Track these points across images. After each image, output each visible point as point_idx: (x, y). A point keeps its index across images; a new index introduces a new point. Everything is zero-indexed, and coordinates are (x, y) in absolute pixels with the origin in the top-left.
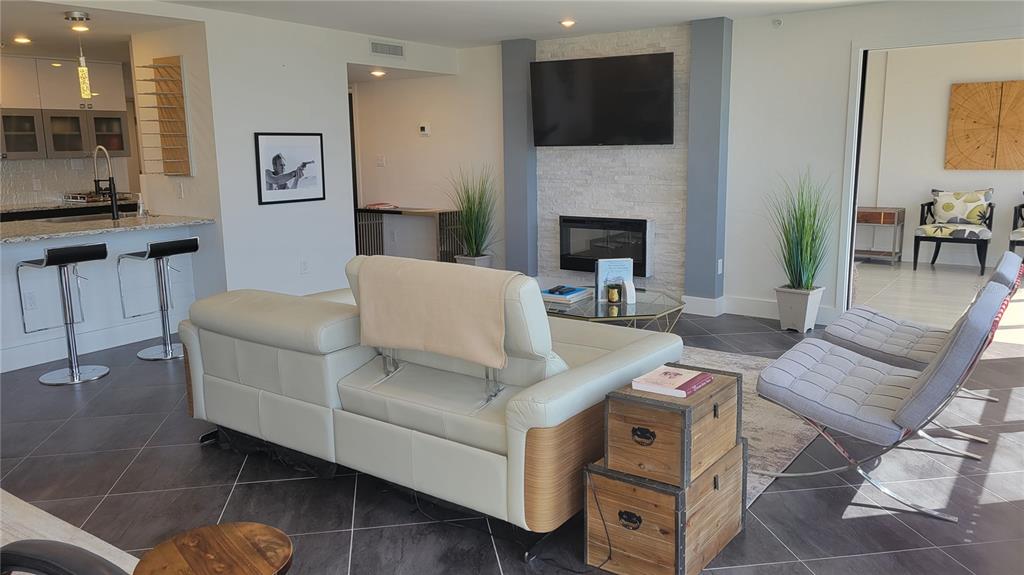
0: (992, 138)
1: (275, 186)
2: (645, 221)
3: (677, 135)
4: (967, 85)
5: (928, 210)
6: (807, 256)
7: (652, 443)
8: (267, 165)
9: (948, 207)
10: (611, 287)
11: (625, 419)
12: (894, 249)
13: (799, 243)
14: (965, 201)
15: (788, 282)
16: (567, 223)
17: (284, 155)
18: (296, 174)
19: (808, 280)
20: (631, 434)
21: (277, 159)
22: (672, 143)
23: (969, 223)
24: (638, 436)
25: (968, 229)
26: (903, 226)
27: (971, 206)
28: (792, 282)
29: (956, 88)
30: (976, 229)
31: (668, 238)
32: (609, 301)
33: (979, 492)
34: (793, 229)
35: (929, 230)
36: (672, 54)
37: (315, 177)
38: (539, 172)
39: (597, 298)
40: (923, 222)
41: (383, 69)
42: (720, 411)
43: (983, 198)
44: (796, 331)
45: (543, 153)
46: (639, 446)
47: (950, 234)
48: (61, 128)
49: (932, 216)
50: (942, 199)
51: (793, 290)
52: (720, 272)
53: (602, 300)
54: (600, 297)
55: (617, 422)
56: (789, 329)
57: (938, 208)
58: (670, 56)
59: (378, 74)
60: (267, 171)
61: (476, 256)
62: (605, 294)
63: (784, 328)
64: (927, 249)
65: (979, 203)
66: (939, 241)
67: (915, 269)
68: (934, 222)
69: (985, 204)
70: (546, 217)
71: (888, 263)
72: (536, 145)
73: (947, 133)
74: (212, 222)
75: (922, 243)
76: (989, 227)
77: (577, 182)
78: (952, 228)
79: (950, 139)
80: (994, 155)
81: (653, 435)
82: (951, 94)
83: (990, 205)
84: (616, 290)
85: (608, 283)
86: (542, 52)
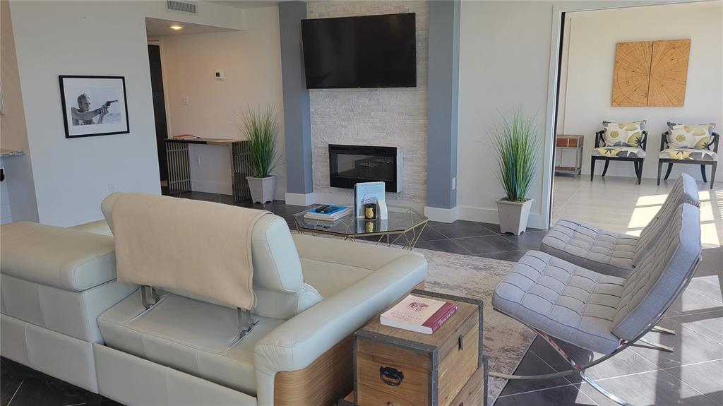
0: (646, 83)
1: (81, 122)
2: (396, 148)
3: (419, 80)
4: (628, 44)
5: (600, 137)
6: (520, 175)
7: (399, 383)
8: (72, 103)
9: (615, 134)
10: (367, 206)
11: (373, 358)
12: (576, 165)
13: (515, 165)
14: (627, 130)
15: (506, 196)
16: (335, 150)
17: (88, 94)
18: (102, 111)
19: (521, 193)
20: (379, 372)
21: (82, 99)
22: (416, 86)
23: (629, 146)
24: (386, 376)
25: (630, 150)
26: (582, 148)
27: (631, 134)
28: (508, 195)
29: (620, 46)
30: (635, 151)
31: (413, 161)
32: (366, 218)
33: (679, 386)
34: (510, 154)
35: (602, 151)
36: (414, 13)
37: (119, 114)
38: (312, 110)
39: (356, 215)
40: (597, 146)
41: (180, 24)
42: (463, 342)
43: (639, 127)
44: (512, 234)
45: (315, 94)
46: (386, 385)
47: (617, 155)
49: (603, 141)
50: (610, 129)
51: (510, 202)
52: (453, 188)
53: (360, 217)
54: (358, 214)
55: (365, 361)
56: (507, 233)
57: (608, 135)
58: (412, 16)
59: (177, 28)
60: (73, 109)
61: (264, 177)
62: (362, 211)
63: (503, 231)
64: (600, 165)
65: (636, 131)
66: (607, 159)
67: (592, 180)
68: (604, 146)
69: (641, 132)
70: (319, 145)
71: (572, 176)
72: (309, 87)
73: (614, 79)
74: (22, 154)
75: (596, 161)
76: (644, 149)
77: (343, 117)
78: (618, 150)
79: (615, 84)
80: (647, 96)
81: (401, 375)
82: (616, 50)
83: (644, 132)
84: (371, 209)
85: (365, 203)
86: (312, 12)
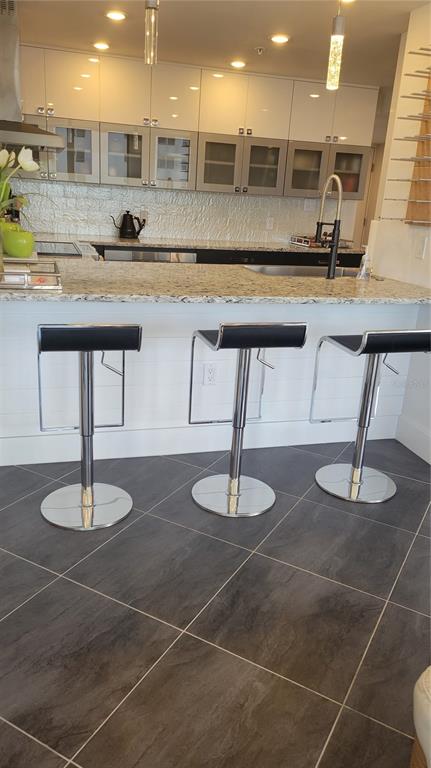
48: (302, 164)
